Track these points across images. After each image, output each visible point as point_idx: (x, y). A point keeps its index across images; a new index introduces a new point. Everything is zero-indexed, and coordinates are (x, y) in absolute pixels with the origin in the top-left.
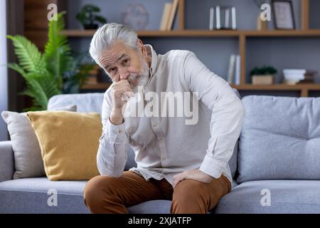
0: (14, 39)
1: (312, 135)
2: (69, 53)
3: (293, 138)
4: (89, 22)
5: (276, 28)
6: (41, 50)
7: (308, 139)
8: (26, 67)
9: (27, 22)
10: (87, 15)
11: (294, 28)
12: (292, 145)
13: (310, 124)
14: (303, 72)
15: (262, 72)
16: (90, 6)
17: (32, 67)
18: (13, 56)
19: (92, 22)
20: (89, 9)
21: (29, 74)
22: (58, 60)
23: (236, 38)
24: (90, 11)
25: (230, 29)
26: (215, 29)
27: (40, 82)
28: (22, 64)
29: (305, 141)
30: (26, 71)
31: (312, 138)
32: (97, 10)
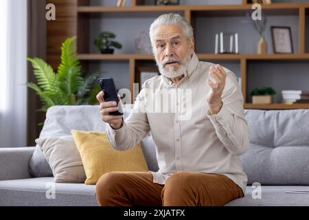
0: (33, 61)
1: (277, 144)
2: (79, 74)
3: (260, 146)
4: (105, 47)
5: (275, 52)
6: (56, 71)
7: (274, 147)
8: (42, 87)
9: (49, 47)
10: (104, 41)
11: (293, 52)
12: (258, 152)
13: (276, 133)
14: (300, 92)
15: (262, 93)
16: (106, 33)
17: (48, 87)
18: (32, 77)
19: (108, 47)
20: (105, 35)
21: (45, 92)
22: (69, 80)
23: (238, 62)
24: (106, 38)
25: (233, 53)
26: (219, 53)
27: (52, 99)
28: (40, 83)
29: (270, 149)
30: (42, 90)
31: (278, 146)
32: (112, 36)
